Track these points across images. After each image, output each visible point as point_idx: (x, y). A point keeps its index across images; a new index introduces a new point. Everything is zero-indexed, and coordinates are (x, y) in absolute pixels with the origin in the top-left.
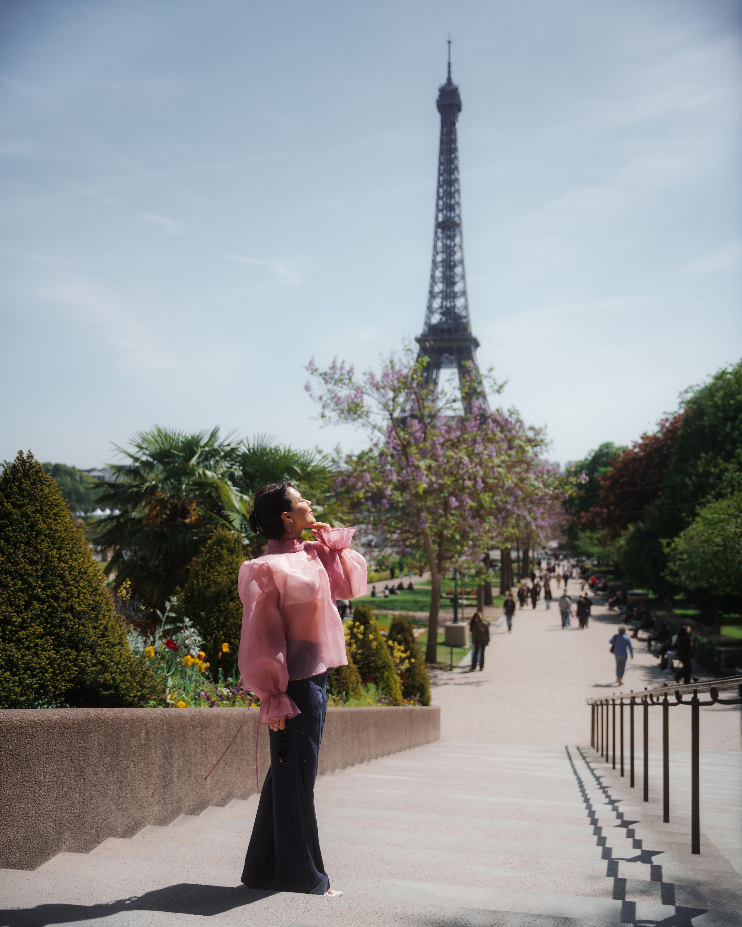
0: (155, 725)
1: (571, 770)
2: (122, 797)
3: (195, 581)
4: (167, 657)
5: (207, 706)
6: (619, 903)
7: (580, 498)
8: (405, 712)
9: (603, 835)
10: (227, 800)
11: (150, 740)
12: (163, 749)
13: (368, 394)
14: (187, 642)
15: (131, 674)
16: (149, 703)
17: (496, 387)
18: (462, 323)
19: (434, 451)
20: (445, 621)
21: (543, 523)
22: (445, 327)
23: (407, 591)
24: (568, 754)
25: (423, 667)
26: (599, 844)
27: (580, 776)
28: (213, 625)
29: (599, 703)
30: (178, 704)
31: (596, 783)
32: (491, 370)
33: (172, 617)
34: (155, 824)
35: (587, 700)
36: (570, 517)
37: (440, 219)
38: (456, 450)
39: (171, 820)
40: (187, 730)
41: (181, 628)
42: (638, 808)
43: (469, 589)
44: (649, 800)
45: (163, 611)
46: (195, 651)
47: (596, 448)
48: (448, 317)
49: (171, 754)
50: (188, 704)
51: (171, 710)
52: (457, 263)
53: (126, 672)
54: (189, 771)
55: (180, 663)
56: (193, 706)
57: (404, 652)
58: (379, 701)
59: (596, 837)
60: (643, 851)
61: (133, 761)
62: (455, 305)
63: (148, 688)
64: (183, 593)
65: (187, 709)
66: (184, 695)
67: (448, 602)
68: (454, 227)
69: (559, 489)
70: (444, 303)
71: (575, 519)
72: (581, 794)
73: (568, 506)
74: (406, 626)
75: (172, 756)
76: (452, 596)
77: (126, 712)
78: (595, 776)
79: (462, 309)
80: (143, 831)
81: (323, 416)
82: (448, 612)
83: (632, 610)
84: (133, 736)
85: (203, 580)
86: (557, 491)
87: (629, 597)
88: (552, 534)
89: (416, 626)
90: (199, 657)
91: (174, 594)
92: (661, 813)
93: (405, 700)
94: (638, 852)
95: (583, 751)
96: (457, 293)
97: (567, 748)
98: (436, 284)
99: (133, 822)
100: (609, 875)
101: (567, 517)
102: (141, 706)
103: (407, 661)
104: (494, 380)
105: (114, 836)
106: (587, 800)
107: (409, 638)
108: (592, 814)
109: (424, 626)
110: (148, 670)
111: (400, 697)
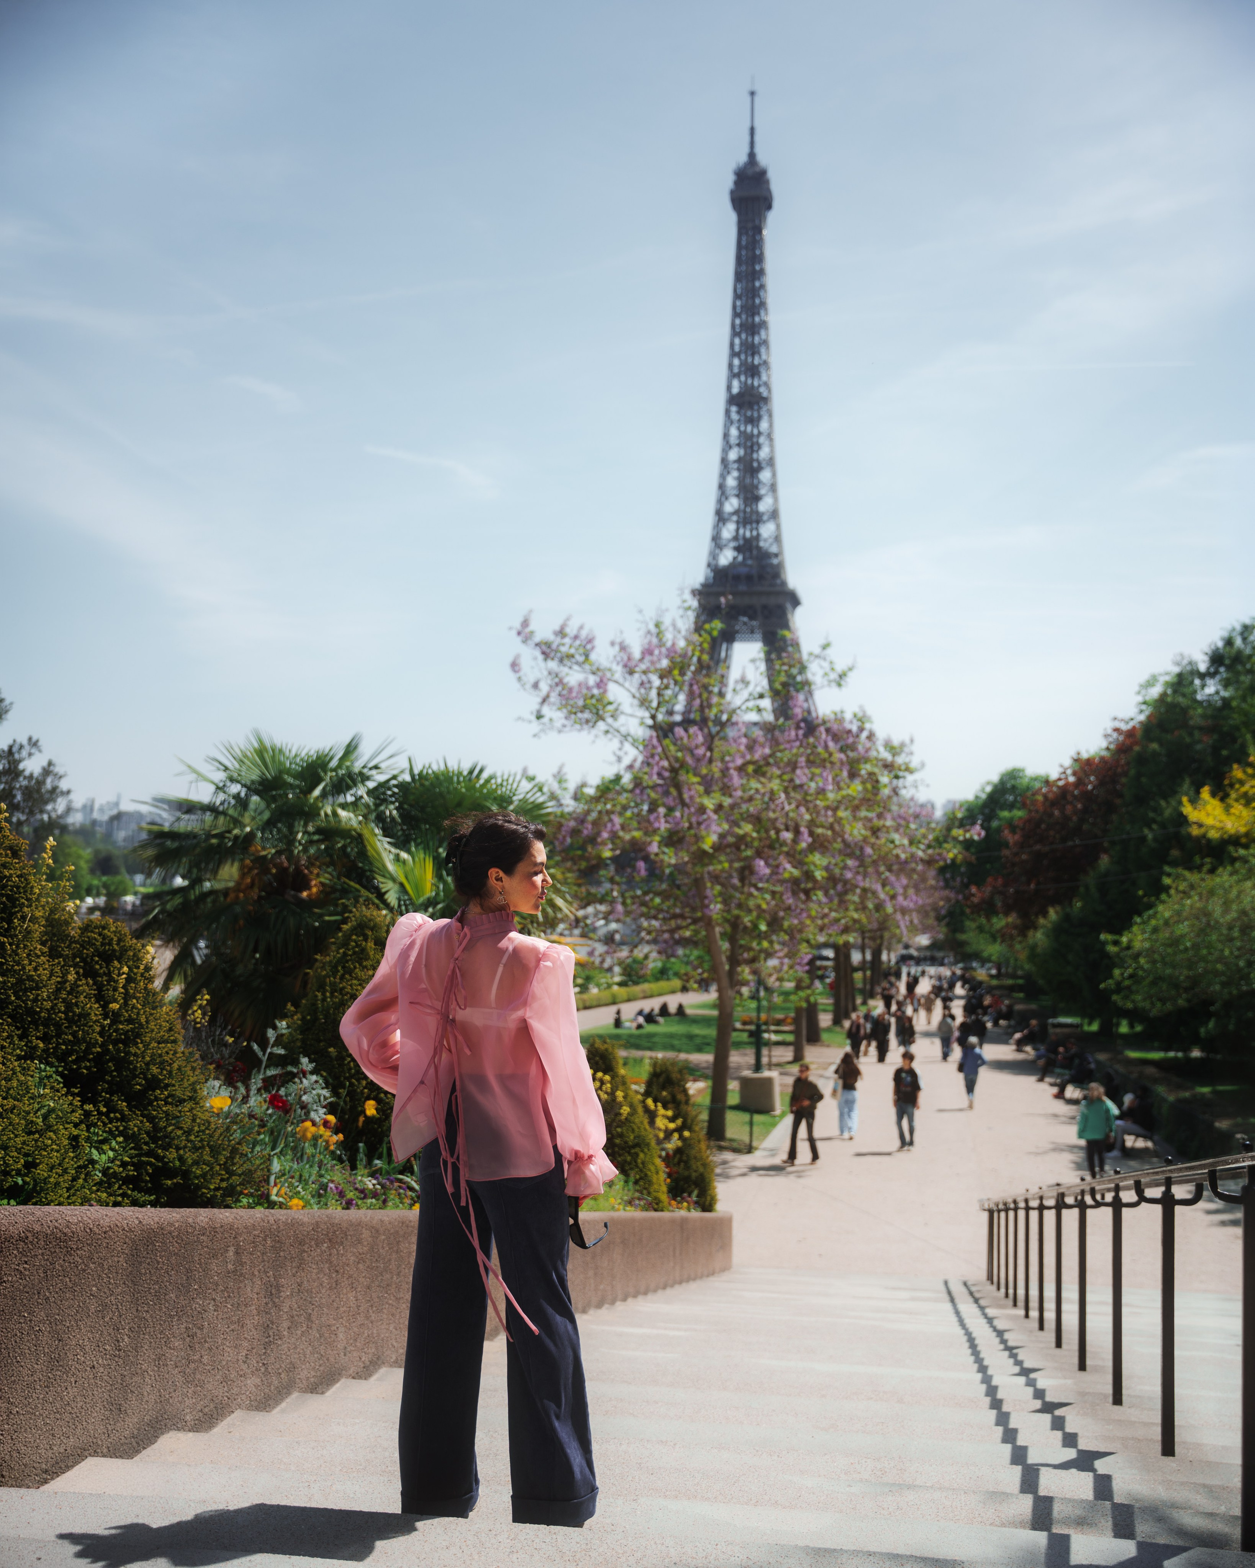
0: (251, 1238)
1: (954, 1319)
2: (194, 1361)
3: (319, 995)
4: (270, 1124)
5: (339, 1208)
6: (1041, 1538)
7: (969, 864)
8: (673, 1221)
9: (1012, 1425)
10: (371, 1368)
11: (242, 1264)
12: (265, 1279)
13: (616, 682)
14: (304, 1098)
15: (211, 1151)
16: (240, 1201)
17: (833, 676)
18: (772, 565)
19: (726, 780)
20: (739, 1068)
21: (905, 903)
22: (743, 570)
23: (677, 1018)
24: (949, 1293)
25: (703, 1145)
26: (1005, 1441)
27: (971, 1330)
28: (350, 1069)
29: (1001, 1206)
30: (290, 1204)
31: (998, 1340)
32: (825, 647)
33: (280, 1055)
34: (250, 1408)
35: (981, 1202)
36: (952, 895)
37: (735, 390)
38: (763, 780)
39: (277, 1403)
40: (306, 1248)
41: (293, 1075)
42: (1069, 1382)
43: (779, 1016)
44: (1088, 1368)
45: (264, 1043)
46: (319, 1114)
47: (995, 778)
48: (748, 554)
49: (278, 1288)
50: (307, 1204)
51: (278, 1213)
52: (764, 464)
53: (203, 1147)
54: (309, 1318)
55: (294, 1134)
56: (315, 1207)
57: (672, 1119)
58: (630, 1203)
59: (1000, 1429)
60: (1080, 1452)
61: (214, 1300)
62: (758, 535)
63: (240, 1175)
64: (299, 1016)
65: (306, 1211)
66: (299, 1189)
67: (744, 1036)
68: (758, 404)
69: (934, 848)
70: (741, 531)
71: (960, 897)
72: (972, 1358)
73: (948, 875)
74: (675, 1076)
75: (279, 1291)
76: (752, 1027)
77: (202, 1216)
78: (995, 1329)
79: (771, 540)
80: (229, 1420)
81: (539, 717)
82: (745, 1055)
83: (1056, 1052)
84: (214, 1256)
85: (332, 993)
86: (930, 851)
87: (1051, 1030)
88: (921, 922)
89: (691, 1078)
90: (326, 1124)
91: (283, 1017)
92: (1109, 1389)
93: (673, 1202)
94: (1071, 1454)
95: (973, 1289)
96: (763, 514)
97: (946, 1283)
98: (727, 498)
99: (212, 1406)
100: (1023, 1490)
101: (946, 893)
102: (228, 1207)
103: (676, 1135)
104: (831, 663)
105: (178, 1429)
106: (983, 1369)
107: (680, 1097)
108: (992, 1391)
109: (705, 1077)
110: (239, 1143)
111: (664, 1197)
